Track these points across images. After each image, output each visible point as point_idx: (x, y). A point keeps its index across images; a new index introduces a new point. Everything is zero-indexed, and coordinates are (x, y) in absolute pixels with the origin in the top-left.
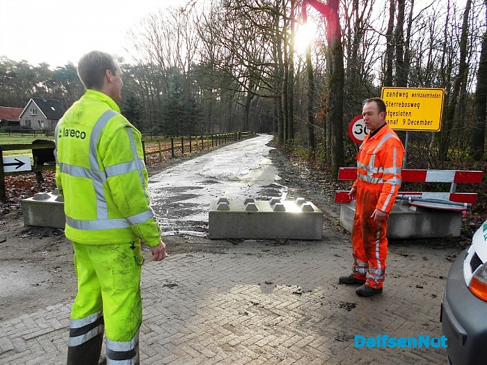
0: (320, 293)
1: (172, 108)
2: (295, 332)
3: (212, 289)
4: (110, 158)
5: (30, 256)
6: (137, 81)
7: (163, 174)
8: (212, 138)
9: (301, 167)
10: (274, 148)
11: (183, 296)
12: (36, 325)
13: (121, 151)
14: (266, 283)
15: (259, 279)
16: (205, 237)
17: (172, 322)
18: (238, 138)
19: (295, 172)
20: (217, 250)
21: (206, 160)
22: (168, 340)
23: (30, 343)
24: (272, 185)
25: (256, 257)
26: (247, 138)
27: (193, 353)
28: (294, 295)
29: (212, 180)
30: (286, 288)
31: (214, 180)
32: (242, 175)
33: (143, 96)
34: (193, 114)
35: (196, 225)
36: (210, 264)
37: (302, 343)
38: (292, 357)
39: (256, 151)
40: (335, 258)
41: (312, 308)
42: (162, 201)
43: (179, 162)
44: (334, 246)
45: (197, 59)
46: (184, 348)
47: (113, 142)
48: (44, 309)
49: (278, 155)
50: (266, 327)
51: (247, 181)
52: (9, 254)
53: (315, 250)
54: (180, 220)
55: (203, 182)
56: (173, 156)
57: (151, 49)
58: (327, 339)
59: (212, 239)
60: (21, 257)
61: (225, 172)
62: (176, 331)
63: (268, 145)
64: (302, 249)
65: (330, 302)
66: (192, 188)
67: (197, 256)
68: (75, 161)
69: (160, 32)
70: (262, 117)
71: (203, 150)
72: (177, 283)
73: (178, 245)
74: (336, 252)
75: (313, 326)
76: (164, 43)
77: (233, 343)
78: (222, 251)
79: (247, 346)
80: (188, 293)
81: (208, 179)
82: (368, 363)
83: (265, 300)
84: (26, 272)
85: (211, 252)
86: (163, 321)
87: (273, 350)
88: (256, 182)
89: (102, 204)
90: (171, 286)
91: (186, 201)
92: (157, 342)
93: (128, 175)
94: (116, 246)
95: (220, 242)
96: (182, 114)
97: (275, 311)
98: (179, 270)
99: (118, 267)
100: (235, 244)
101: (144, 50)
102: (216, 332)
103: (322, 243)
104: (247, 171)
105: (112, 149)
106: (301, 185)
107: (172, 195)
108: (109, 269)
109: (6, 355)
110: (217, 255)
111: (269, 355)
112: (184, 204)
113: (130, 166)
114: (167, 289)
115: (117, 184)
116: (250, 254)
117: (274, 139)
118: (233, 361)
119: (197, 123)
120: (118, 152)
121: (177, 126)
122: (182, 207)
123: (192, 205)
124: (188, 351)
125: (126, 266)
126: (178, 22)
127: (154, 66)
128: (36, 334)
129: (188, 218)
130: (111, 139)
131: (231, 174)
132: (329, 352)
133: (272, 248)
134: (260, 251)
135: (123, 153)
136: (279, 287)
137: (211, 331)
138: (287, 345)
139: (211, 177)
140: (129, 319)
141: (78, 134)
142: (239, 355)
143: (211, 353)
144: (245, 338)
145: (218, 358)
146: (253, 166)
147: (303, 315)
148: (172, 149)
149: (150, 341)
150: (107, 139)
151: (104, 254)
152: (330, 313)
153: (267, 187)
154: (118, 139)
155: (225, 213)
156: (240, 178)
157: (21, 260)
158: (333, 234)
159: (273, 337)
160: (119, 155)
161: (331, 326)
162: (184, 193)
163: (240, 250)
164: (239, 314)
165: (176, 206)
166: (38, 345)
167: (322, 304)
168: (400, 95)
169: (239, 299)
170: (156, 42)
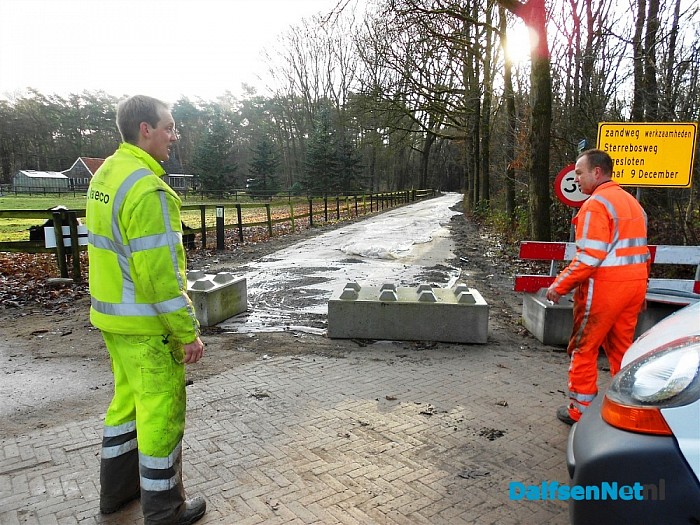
0: (459, 416)
1: (320, 157)
2: (405, 462)
3: (313, 403)
4: (133, 229)
5: (96, 353)
6: (273, 120)
7: (291, 249)
8: (371, 199)
9: (491, 242)
10: (459, 213)
11: (271, 410)
12: (82, 435)
13: (148, 220)
14: (388, 398)
15: (378, 393)
16: (323, 336)
17: (248, 441)
18: (411, 199)
19: (480, 248)
20: (335, 353)
21: (355, 230)
22: (236, 462)
23: (71, 455)
24: (438, 267)
25: (385, 364)
26: (424, 198)
27: (263, 479)
28: (421, 416)
29: (354, 259)
30: (412, 407)
31: (358, 258)
32: (399, 251)
33: (281, 140)
34: (348, 165)
35: (315, 320)
36: (319, 371)
37: (411, 477)
38: (391, 493)
39: (432, 217)
40: (497, 369)
41: (440, 434)
42: (278, 286)
43: (317, 233)
44: (503, 353)
45: (355, 87)
46: (254, 473)
47: (138, 208)
48: (97, 417)
49: (463, 224)
50: (367, 454)
51: (404, 260)
52: (71, 350)
53: (471, 358)
54: (297, 311)
55: (343, 261)
56: (312, 225)
57: (292, 76)
58: (447, 474)
59: (332, 339)
60: (84, 354)
61: (374, 247)
62: (249, 452)
63: (453, 209)
64: (455, 355)
65: (468, 428)
66: (324, 269)
67: (306, 360)
68: (100, 229)
69: (305, 51)
70: (450, 169)
71: (356, 216)
72: (268, 394)
73: (284, 344)
74: (501, 360)
75: (433, 457)
76: (310, 65)
77: (317, 471)
78: (341, 354)
79: (335, 475)
80: (279, 407)
81: (349, 257)
82: (494, 508)
83: (378, 419)
84: (87, 372)
85: (325, 355)
86: (237, 439)
87: (368, 482)
88: (418, 261)
89: (128, 284)
90: (260, 397)
91: (310, 287)
92: (222, 464)
93: (155, 251)
94: (146, 338)
95: (341, 342)
96: (333, 165)
97: (387, 435)
98: (277, 377)
99: (148, 364)
100: (361, 346)
101: (281, 76)
102: (301, 457)
103: (486, 349)
104: (410, 246)
105: (137, 217)
106: (482, 266)
107: (296, 278)
108: (138, 365)
109: (40, 467)
110: (334, 359)
111: (361, 489)
112: (308, 291)
113: (158, 240)
114: (253, 400)
115: (141, 261)
116: (378, 360)
117: (464, 199)
118: (311, 492)
119: (354, 178)
120: (143, 222)
121: (325, 182)
122: (303, 295)
123: (317, 292)
124: (258, 478)
125: (159, 364)
126: (329, 35)
127: (296, 98)
128: (80, 445)
129: (308, 310)
130: (136, 205)
131: (383, 250)
132: (443, 490)
133: (411, 353)
134: (393, 356)
135: (150, 223)
136: (403, 404)
137: (295, 455)
138: (389, 478)
139: (354, 254)
140: (166, 430)
141: (102, 197)
142: (320, 485)
143: (286, 482)
144: (336, 466)
145: (293, 487)
146: (420, 239)
147: (425, 442)
148: (311, 215)
149: (214, 462)
150: (131, 206)
151: (132, 347)
152: (462, 441)
153: (432, 268)
154: (144, 206)
155: (349, 303)
156: (396, 255)
157: (84, 357)
158: (506, 336)
159: (374, 467)
160: (144, 226)
161: (459, 458)
162: (312, 276)
163: (365, 355)
164: (338, 436)
165: (296, 293)
166: (79, 458)
167: (455, 429)
168: (627, 134)
169: (345, 417)
170: (298, 65)
